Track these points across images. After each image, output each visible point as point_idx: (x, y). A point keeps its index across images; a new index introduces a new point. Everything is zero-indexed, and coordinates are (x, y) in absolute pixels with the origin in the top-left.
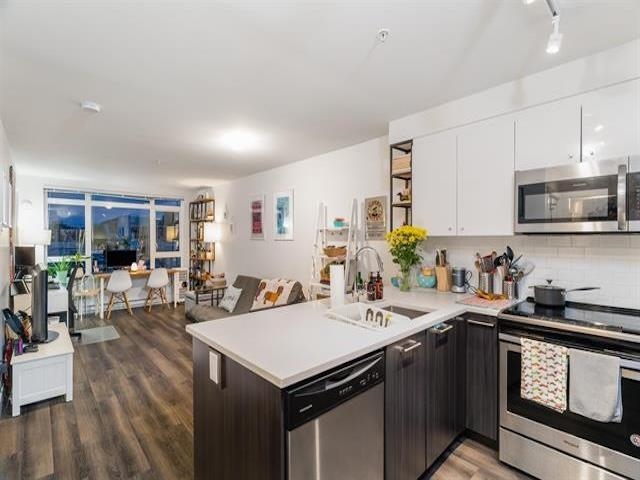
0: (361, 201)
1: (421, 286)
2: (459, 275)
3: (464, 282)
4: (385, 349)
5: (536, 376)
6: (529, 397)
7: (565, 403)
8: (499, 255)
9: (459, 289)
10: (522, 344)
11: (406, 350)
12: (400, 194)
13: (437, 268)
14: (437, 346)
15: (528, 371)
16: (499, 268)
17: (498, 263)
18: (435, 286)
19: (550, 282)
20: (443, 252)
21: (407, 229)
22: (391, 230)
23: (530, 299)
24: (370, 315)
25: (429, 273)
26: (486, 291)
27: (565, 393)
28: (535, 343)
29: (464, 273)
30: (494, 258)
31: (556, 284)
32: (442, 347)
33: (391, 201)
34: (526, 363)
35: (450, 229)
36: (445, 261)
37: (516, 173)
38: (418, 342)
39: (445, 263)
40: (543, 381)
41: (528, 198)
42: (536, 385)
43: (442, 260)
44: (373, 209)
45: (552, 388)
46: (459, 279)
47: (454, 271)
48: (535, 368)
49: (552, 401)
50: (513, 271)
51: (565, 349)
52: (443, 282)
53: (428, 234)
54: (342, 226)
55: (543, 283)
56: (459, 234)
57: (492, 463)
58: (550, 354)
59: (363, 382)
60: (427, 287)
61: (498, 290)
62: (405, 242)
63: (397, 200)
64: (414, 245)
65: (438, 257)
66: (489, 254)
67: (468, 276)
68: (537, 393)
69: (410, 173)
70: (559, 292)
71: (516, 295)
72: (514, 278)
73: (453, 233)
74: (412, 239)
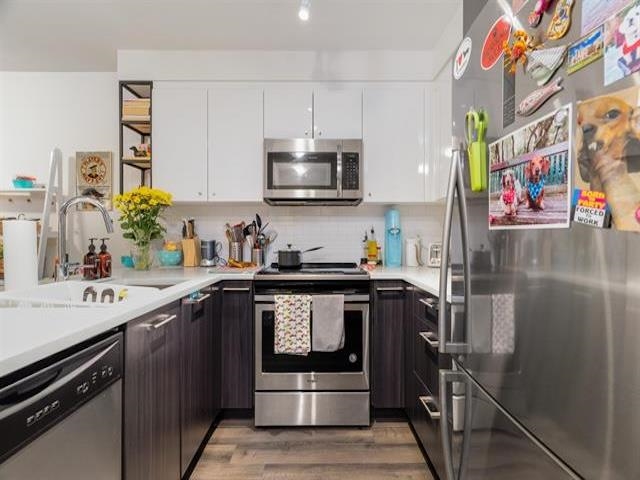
0: (69, 154)
1: (163, 264)
2: (208, 247)
3: (214, 255)
4: (123, 328)
5: (287, 328)
6: (282, 350)
7: (309, 345)
8: (247, 224)
9: (209, 263)
10: (276, 300)
11: (157, 326)
12: (134, 148)
13: (184, 241)
14: (193, 320)
15: (281, 326)
16: (248, 237)
17: (247, 232)
18: (181, 262)
19: (289, 246)
20: (191, 222)
21: (145, 191)
22: (122, 193)
23: (274, 265)
24: (90, 296)
25: (174, 247)
26: (237, 260)
27: (309, 337)
28: (286, 297)
29: (213, 244)
30: (243, 227)
31: (294, 248)
32: (198, 321)
33: (122, 155)
34: (279, 318)
35: (200, 194)
36: (193, 233)
37: (265, 140)
38: (171, 314)
39: (193, 235)
40: (293, 332)
41: (275, 166)
42: (288, 336)
43: (189, 230)
44: (91, 168)
45: (299, 335)
46: (208, 252)
47: (203, 243)
48: (287, 321)
49: (300, 347)
50: (262, 237)
51: (309, 297)
52: (190, 256)
53: (173, 199)
54: (31, 187)
55: (285, 248)
56: (210, 200)
57: (248, 433)
58: (298, 304)
59: (84, 388)
60: (171, 265)
61: (247, 259)
62: (144, 206)
63: (129, 155)
64: (155, 213)
65: (185, 226)
66: (239, 223)
67: (218, 248)
68: (288, 344)
69: (149, 123)
70: (296, 254)
71: (263, 261)
72: (261, 245)
73: (203, 199)
74: (153, 202)
